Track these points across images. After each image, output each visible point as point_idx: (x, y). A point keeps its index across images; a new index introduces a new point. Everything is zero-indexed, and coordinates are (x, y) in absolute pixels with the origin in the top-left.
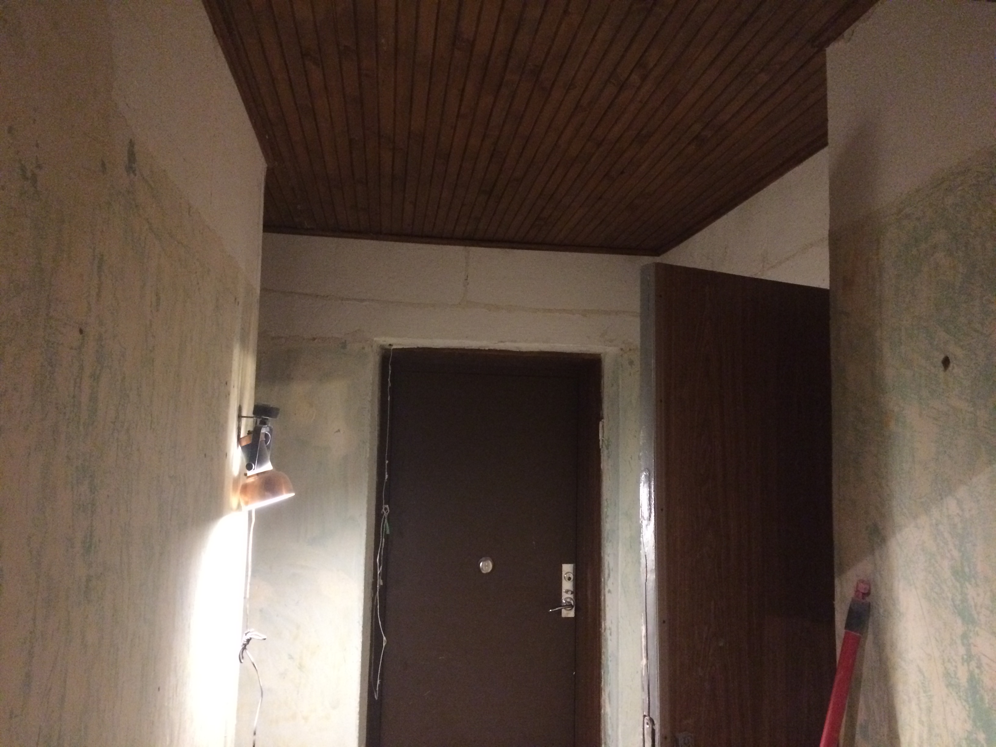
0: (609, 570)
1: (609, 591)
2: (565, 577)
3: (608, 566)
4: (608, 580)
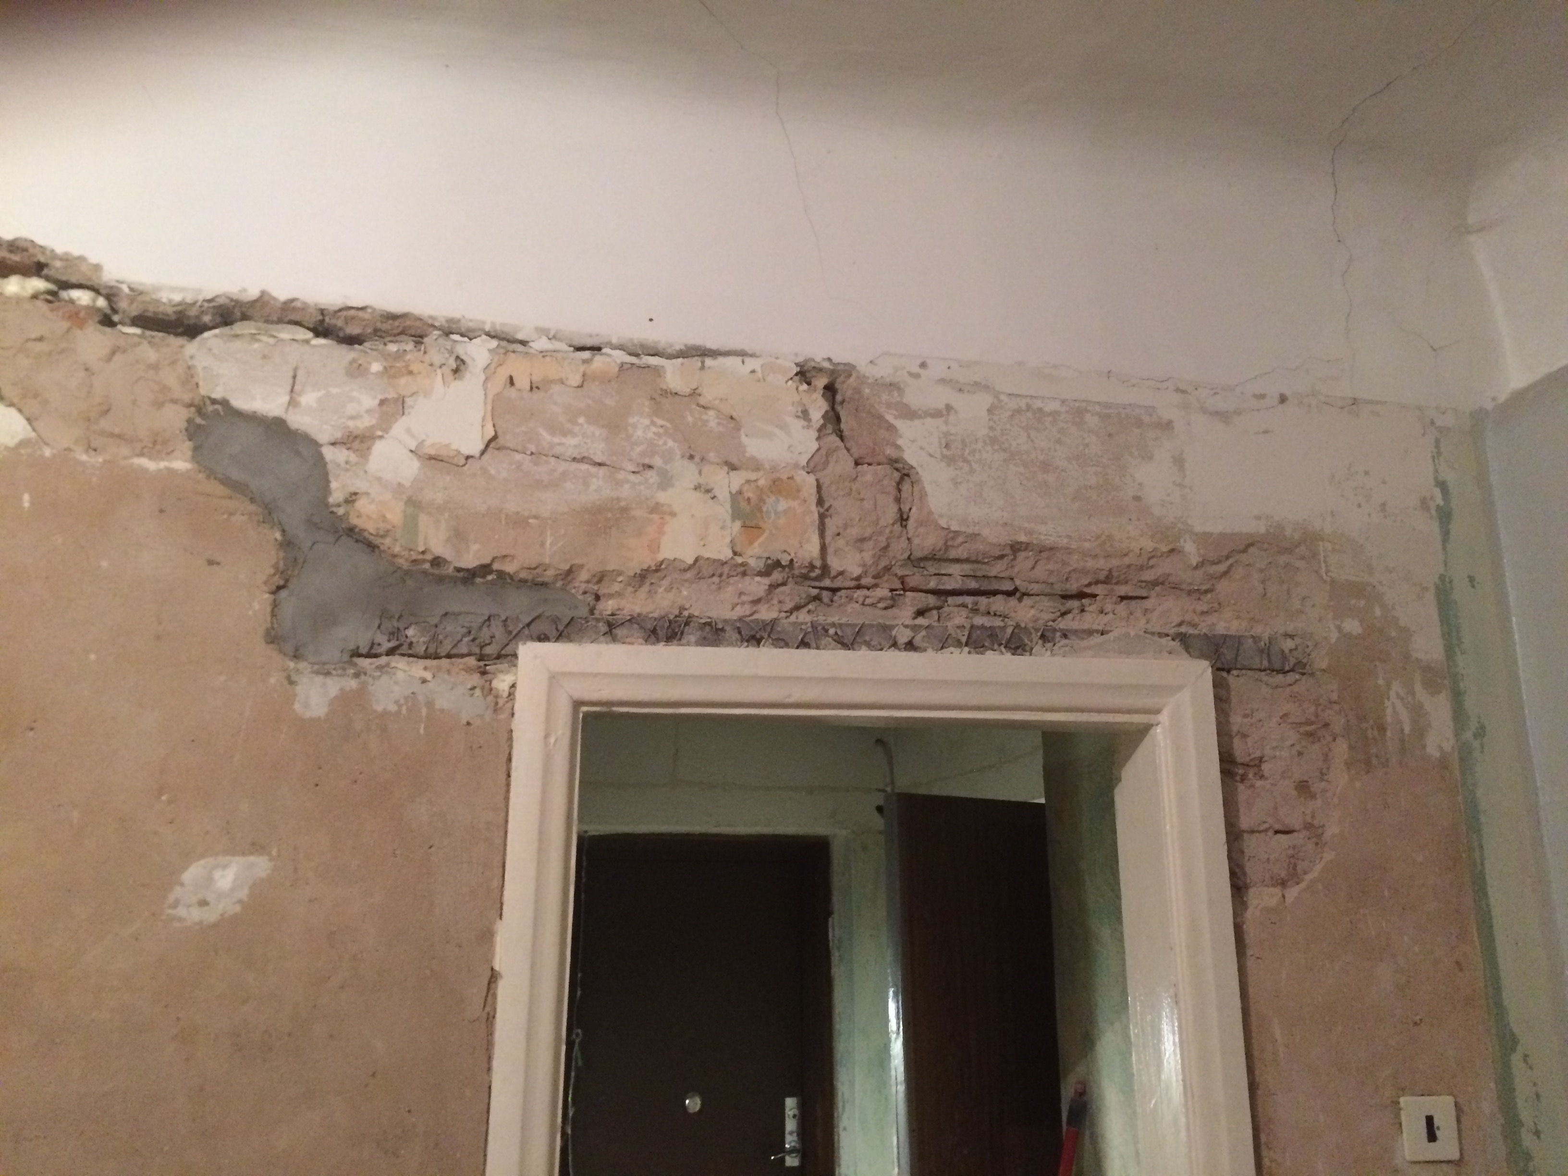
0: (844, 1102)
1: (845, 1129)
2: (789, 1115)
3: (843, 1098)
4: (842, 1114)
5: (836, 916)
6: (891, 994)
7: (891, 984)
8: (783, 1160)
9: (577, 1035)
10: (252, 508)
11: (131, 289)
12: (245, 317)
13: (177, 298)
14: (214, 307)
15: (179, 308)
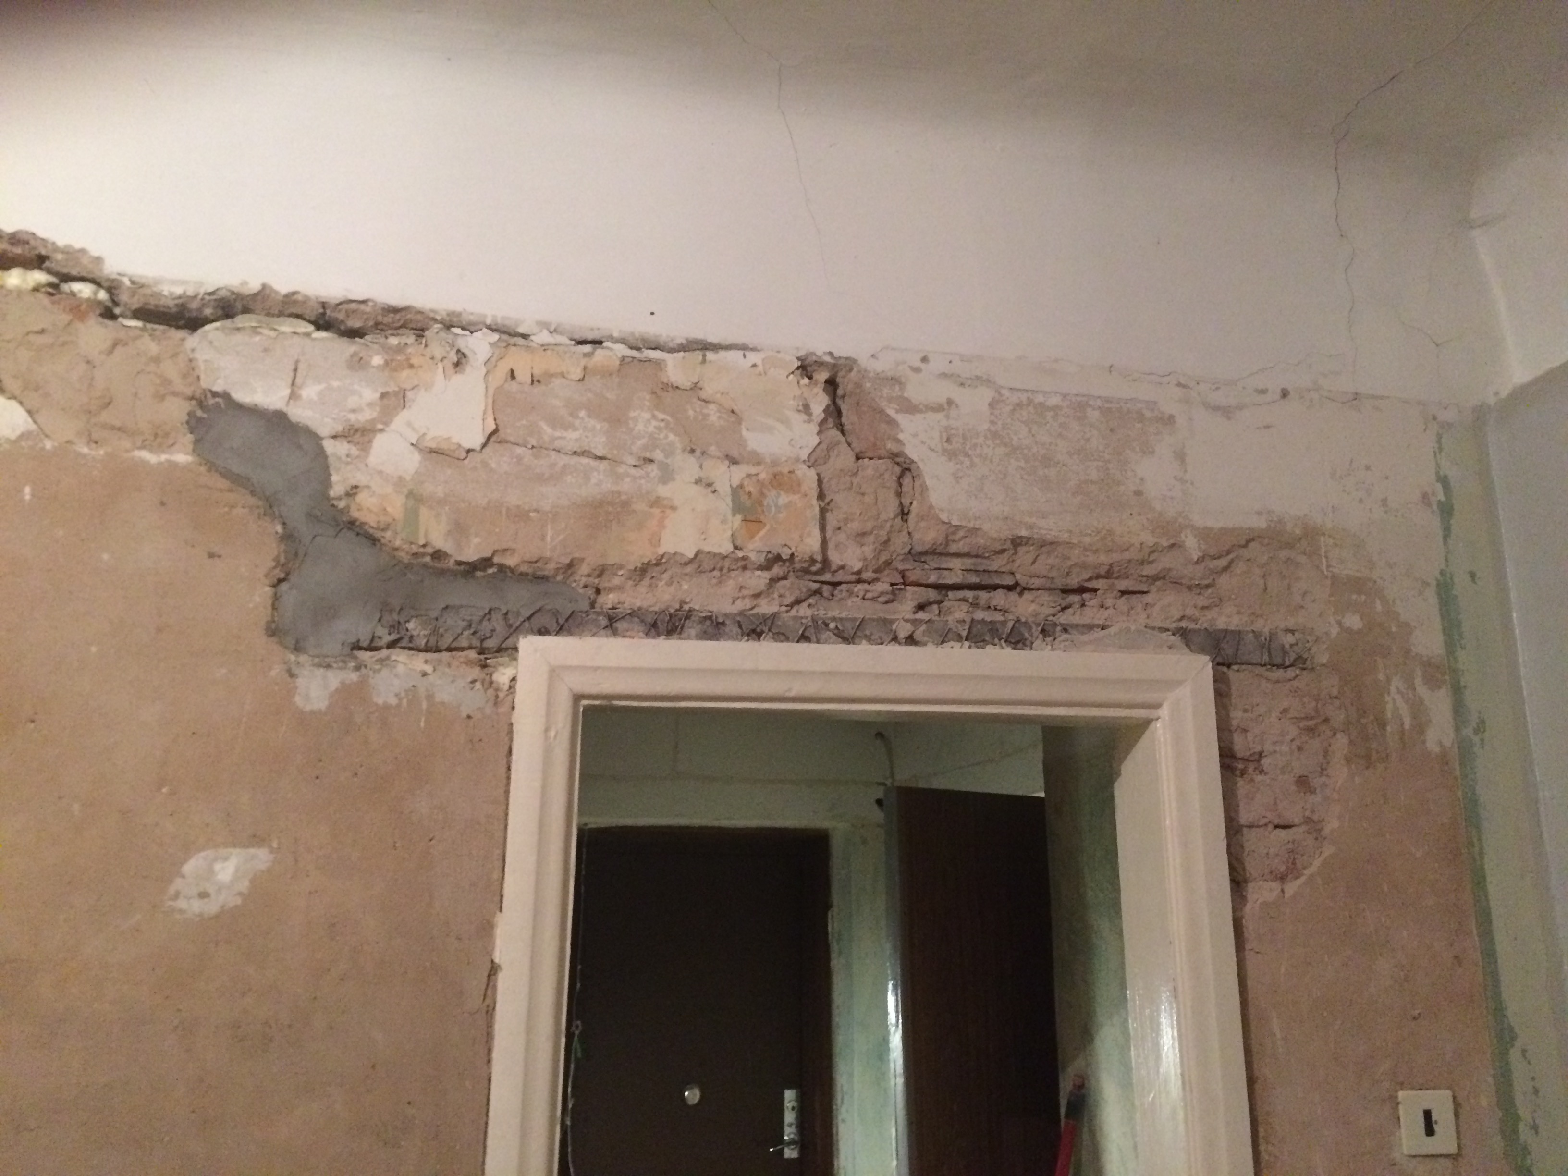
0: (842, 1094)
1: (843, 1121)
2: (787, 1106)
3: (842, 1090)
4: (841, 1106)
5: (835, 910)
6: (890, 986)
7: (890, 978)
8: (781, 1152)
9: (577, 1027)
10: (252, 501)
11: (133, 282)
12: (246, 310)
13: (178, 290)
14: (215, 300)
15: (180, 301)
